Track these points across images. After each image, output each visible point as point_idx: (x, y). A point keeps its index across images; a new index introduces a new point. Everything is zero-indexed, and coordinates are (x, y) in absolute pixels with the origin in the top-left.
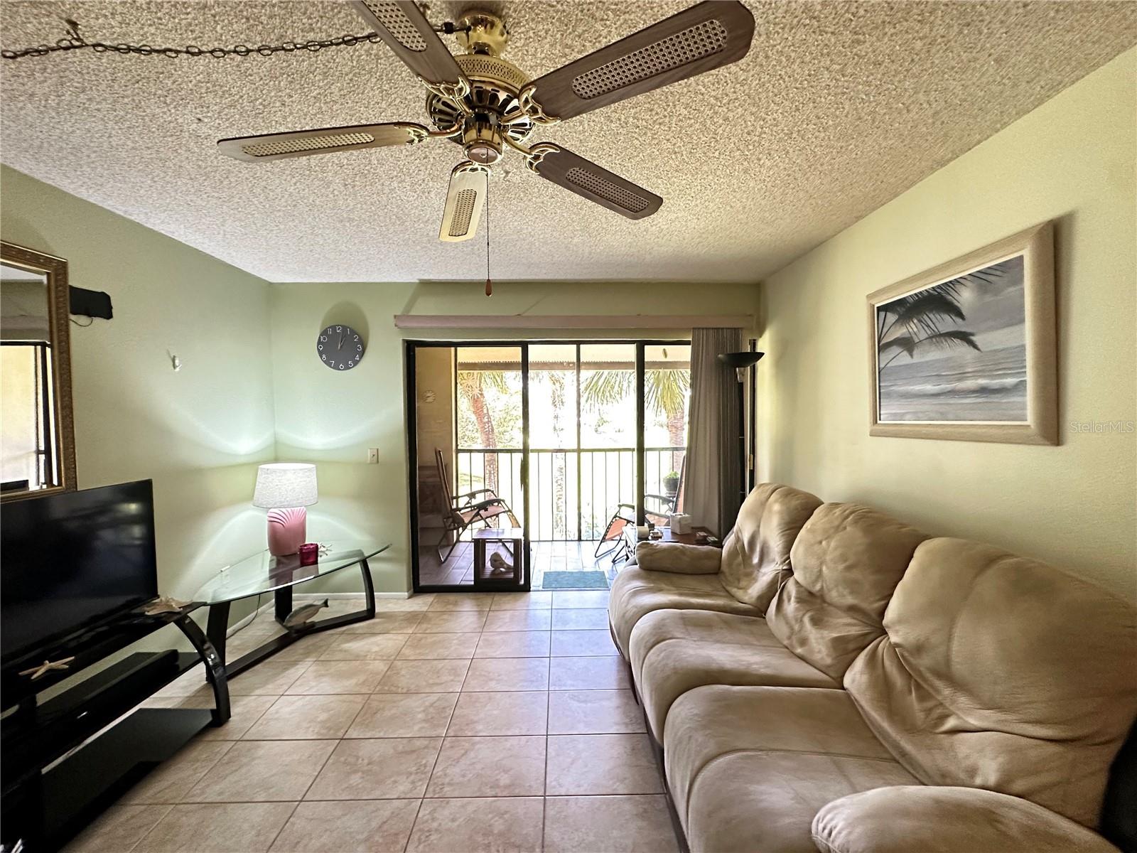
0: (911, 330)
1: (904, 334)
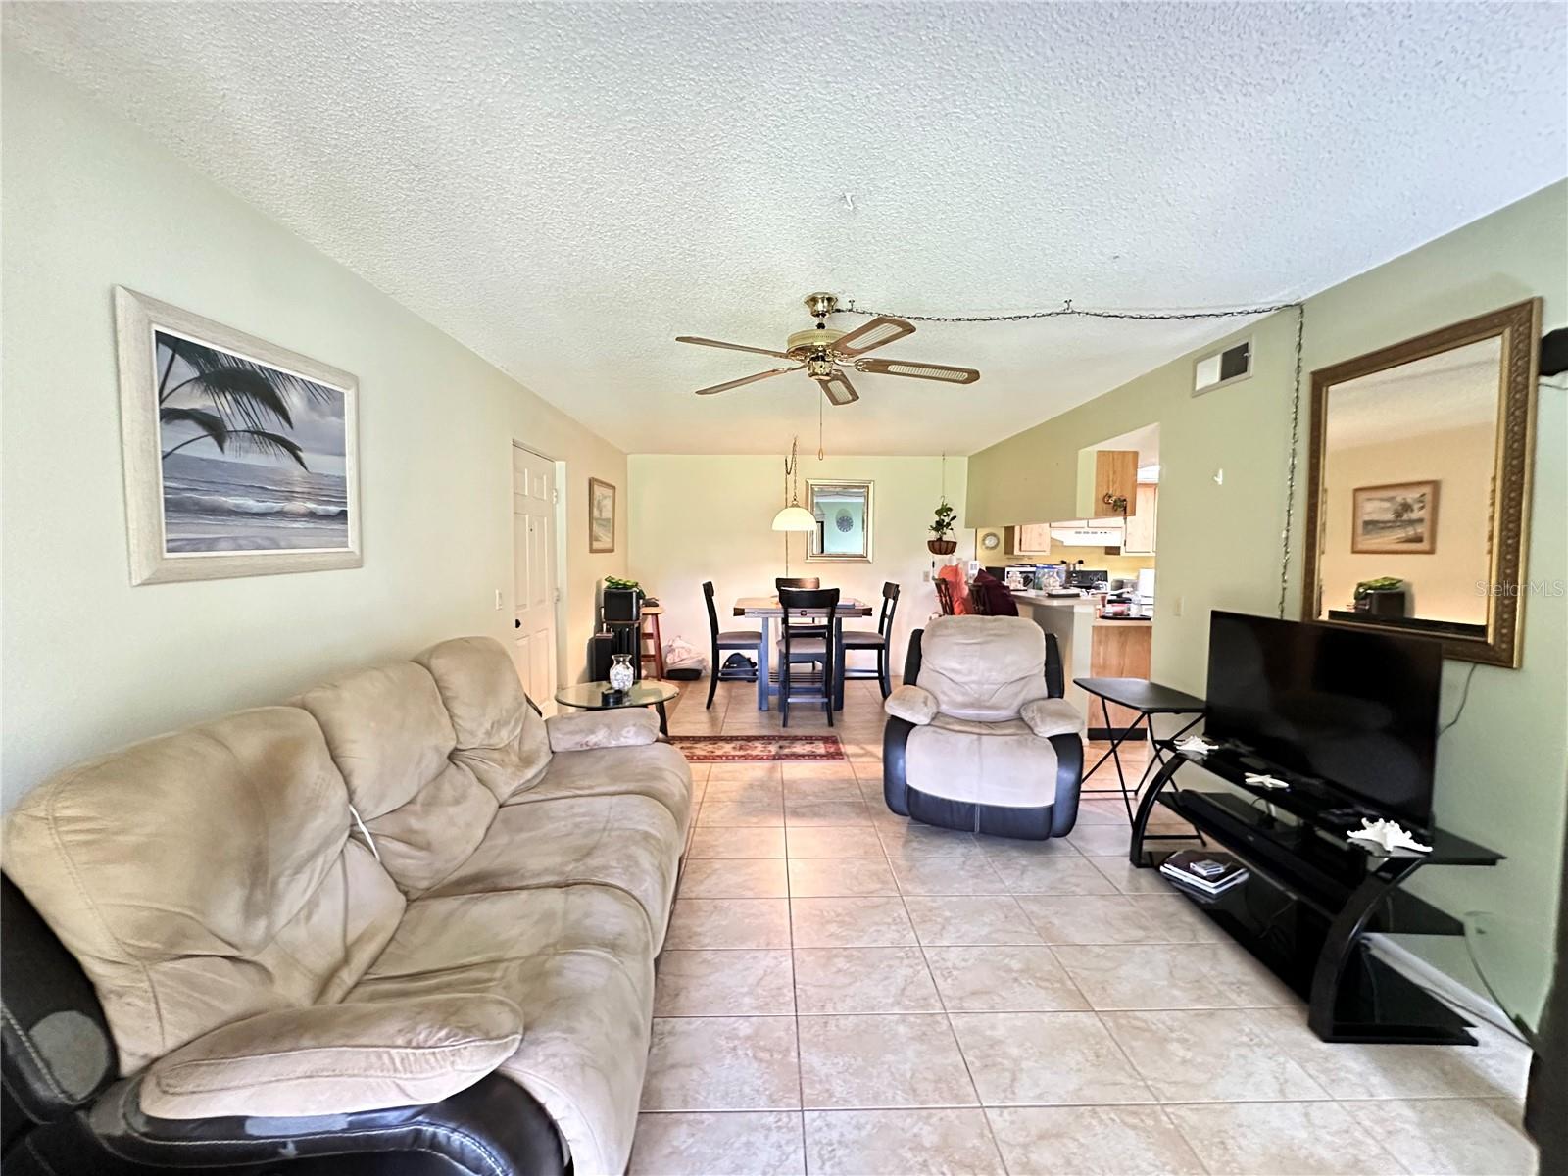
0: (220, 407)
1: (209, 407)
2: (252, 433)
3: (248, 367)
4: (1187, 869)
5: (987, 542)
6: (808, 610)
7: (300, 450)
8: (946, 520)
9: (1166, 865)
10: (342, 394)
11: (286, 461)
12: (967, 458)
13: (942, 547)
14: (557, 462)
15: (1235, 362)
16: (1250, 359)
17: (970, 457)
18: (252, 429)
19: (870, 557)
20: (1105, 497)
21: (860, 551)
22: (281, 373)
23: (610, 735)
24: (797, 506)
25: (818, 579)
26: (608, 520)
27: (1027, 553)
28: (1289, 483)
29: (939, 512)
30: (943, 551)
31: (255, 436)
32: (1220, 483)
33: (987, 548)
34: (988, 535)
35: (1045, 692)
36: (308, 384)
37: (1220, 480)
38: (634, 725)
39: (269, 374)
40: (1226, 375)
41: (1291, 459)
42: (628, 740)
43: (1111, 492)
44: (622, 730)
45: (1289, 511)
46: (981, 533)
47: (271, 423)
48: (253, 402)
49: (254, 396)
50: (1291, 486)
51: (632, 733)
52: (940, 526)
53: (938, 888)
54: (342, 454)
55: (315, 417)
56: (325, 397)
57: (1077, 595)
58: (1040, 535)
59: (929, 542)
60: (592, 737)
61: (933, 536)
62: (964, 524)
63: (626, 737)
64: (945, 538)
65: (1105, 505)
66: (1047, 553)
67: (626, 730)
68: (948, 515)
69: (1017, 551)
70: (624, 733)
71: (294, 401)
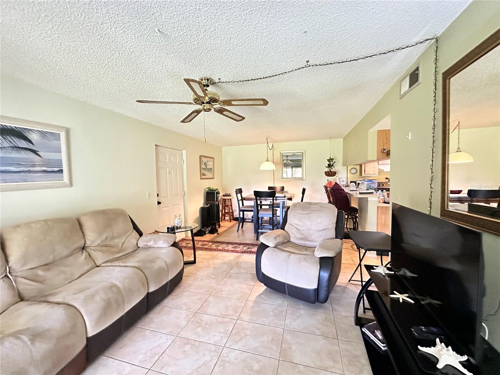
2: (13, 147)
3: (10, 127)
4: (373, 333)
5: (352, 171)
6: (267, 198)
7: (38, 151)
8: (332, 163)
9: (364, 328)
10: (59, 134)
11: (31, 155)
12: (342, 139)
13: (330, 174)
14: (183, 151)
15: (414, 77)
16: (419, 74)
17: (344, 138)
18: (12, 146)
19: (304, 178)
20: (382, 150)
21: (301, 176)
22: (27, 129)
23: (154, 243)
24: (268, 161)
25: (283, 187)
26: (211, 169)
27: (367, 175)
28: (433, 135)
29: (329, 160)
30: (330, 175)
31: (15, 148)
32: (410, 139)
33: (352, 174)
34: (352, 169)
35: (334, 236)
36: (41, 132)
37: (410, 138)
38: (163, 240)
39: (21, 129)
40: (411, 85)
41: (433, 122)
42: (160, 245)
43: (385, 148)
44: (158, 241)
45: (433, 150)
46: (349, 168)
47: (23, 144)
48: (13, 138)
49: (14, 136)
50: (434, 137)
51: (161, 243)
52: (330, 166)
53: (255, 319)
54: (60, 152)
55: (46, 141)
56: (51, 135)
57: (372, 193)
58: (374, 168)
59: (325, 172)
60: (149, 243)
61: (327, 170)
62: (342, 165)
63: (159, 244)
64: (332, 170)
65: (382, 153)
66: (377, 175)
67: (160, 241)
68: (332, 161)
69: (363, 175)
70: (159, 243)
71: (34, 137)
